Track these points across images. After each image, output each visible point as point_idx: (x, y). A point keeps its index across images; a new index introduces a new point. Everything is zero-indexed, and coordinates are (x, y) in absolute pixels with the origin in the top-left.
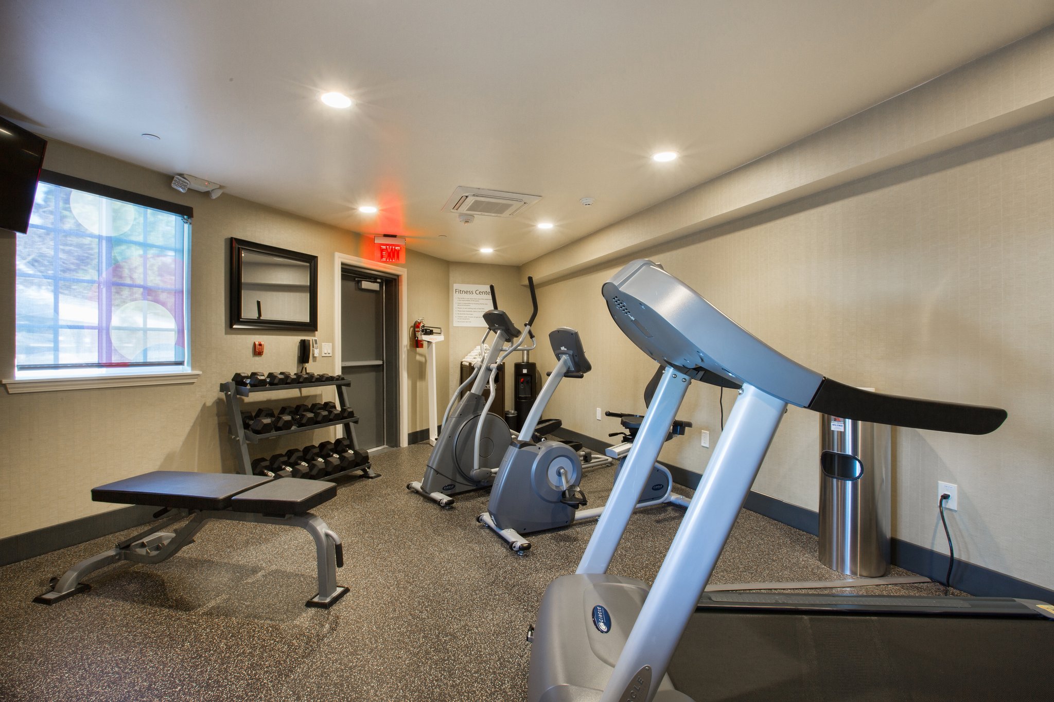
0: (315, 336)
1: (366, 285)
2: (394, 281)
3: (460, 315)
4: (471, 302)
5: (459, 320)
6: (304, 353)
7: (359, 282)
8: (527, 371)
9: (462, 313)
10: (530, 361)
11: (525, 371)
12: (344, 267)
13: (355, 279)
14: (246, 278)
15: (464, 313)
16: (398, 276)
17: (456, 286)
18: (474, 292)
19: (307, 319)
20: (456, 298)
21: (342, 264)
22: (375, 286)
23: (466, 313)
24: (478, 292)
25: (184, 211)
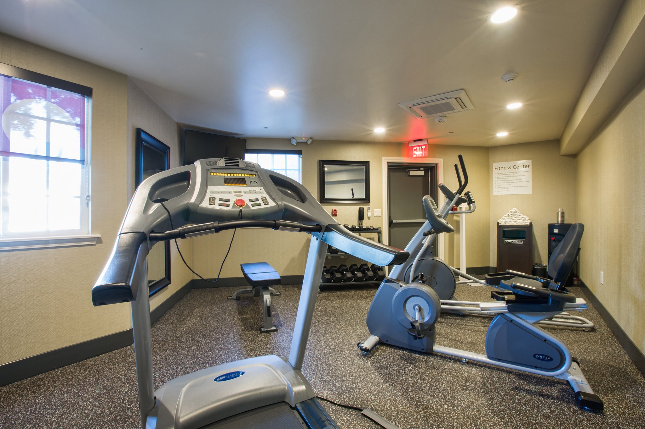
0: (369, 205)
1: (412, 173)
2: (433, 168)
3: (499, 186)
4: (509, 175)
5: (498, 190)
6: (361, 216)
7: (408, 171)
8: (558, 231)
9: (500, 184)
10: (566, 222)
11: (556, 231)
12: (389, 164)
13: (405, 170)
14: (327, 179)
15: (502, 184)
16: (436, 164)
17: (495, 165)
18: (512, 167)
19: (363, 196)
20: (495, 174)
21: (388, 163)
22: (422, 173)
23: (504, 184)
24: (515, 167)
25: (299, 152)
